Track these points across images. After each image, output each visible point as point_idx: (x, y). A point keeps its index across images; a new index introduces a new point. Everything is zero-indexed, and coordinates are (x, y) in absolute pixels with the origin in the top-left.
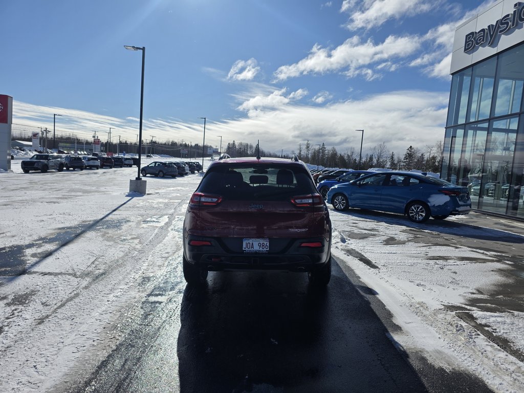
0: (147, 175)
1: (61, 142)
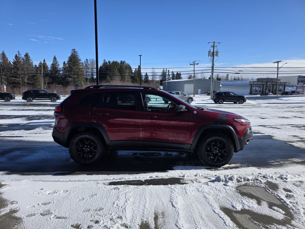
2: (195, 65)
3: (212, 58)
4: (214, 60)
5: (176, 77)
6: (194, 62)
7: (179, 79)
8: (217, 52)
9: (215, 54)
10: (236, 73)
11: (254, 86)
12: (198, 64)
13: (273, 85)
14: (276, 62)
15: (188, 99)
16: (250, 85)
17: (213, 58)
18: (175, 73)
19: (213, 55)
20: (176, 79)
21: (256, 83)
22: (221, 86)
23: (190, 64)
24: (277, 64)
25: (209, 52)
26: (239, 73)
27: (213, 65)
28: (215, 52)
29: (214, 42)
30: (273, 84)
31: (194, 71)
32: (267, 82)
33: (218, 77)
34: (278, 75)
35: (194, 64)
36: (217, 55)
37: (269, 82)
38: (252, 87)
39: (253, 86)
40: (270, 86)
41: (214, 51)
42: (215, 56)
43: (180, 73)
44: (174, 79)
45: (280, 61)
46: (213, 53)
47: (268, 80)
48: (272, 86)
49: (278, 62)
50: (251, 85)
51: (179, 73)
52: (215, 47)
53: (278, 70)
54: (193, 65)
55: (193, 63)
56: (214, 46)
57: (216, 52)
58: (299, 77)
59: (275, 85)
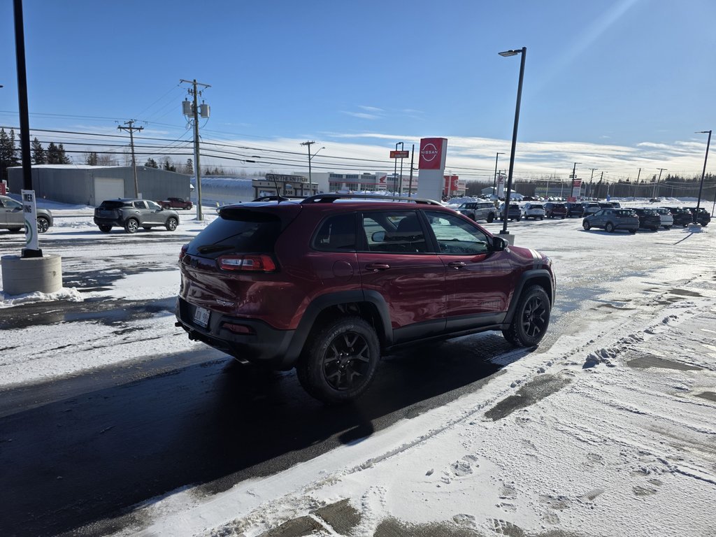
0: (592, 229)
1: (539, 186)
2: (133, 130)
3: (194, 119)
4: (199, 126)
5: (49, 157)
6: (130, 123)
7: (61, 162)
8: (204, 107)
9: (199, 110)
10: (248, 161)
11: (261, 189)
12: (141, 128)
13: (296, 189)
14: (306, 144)
15: (168, 221)
16: (254, 187)
17: (196, 118)
18: (45, 147)
19: (194, 111)
20: (51, 163)
21: (265, 184)
22: (192, 186)
23: (120, 128)
24: (307, 146)
25: (185, 104)
26: (254, 162)
27: (197, 136)
28: (198, 105)
29: (195, 81)
30: (296, 187)
31: (132, 146)
32: (285, 183)
33: (168, 164)
34: (310, 169)
35: (130, 128)
36: (204, 114)
37: (288, 182)
38: (259, 192)
39: (259, 189)
40: (290, 190)
41: (195, 102)
42: (199, 115)
43: (61, 146)
44: (43, 163)
45: (312, 143)
46: (195, 107)
47: (286, 179)
48: (294, 191)
49: (308, 144)
50: (256, 188)
51: (57, 145)
52: (198, 95)
53: (310, 159)
54: (129, 130)
55: (128, 126)
56: (195, 92)
57: (201, 106)
58: (332, 175)
59: (299, 189)
